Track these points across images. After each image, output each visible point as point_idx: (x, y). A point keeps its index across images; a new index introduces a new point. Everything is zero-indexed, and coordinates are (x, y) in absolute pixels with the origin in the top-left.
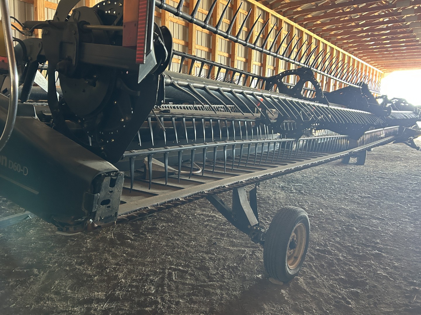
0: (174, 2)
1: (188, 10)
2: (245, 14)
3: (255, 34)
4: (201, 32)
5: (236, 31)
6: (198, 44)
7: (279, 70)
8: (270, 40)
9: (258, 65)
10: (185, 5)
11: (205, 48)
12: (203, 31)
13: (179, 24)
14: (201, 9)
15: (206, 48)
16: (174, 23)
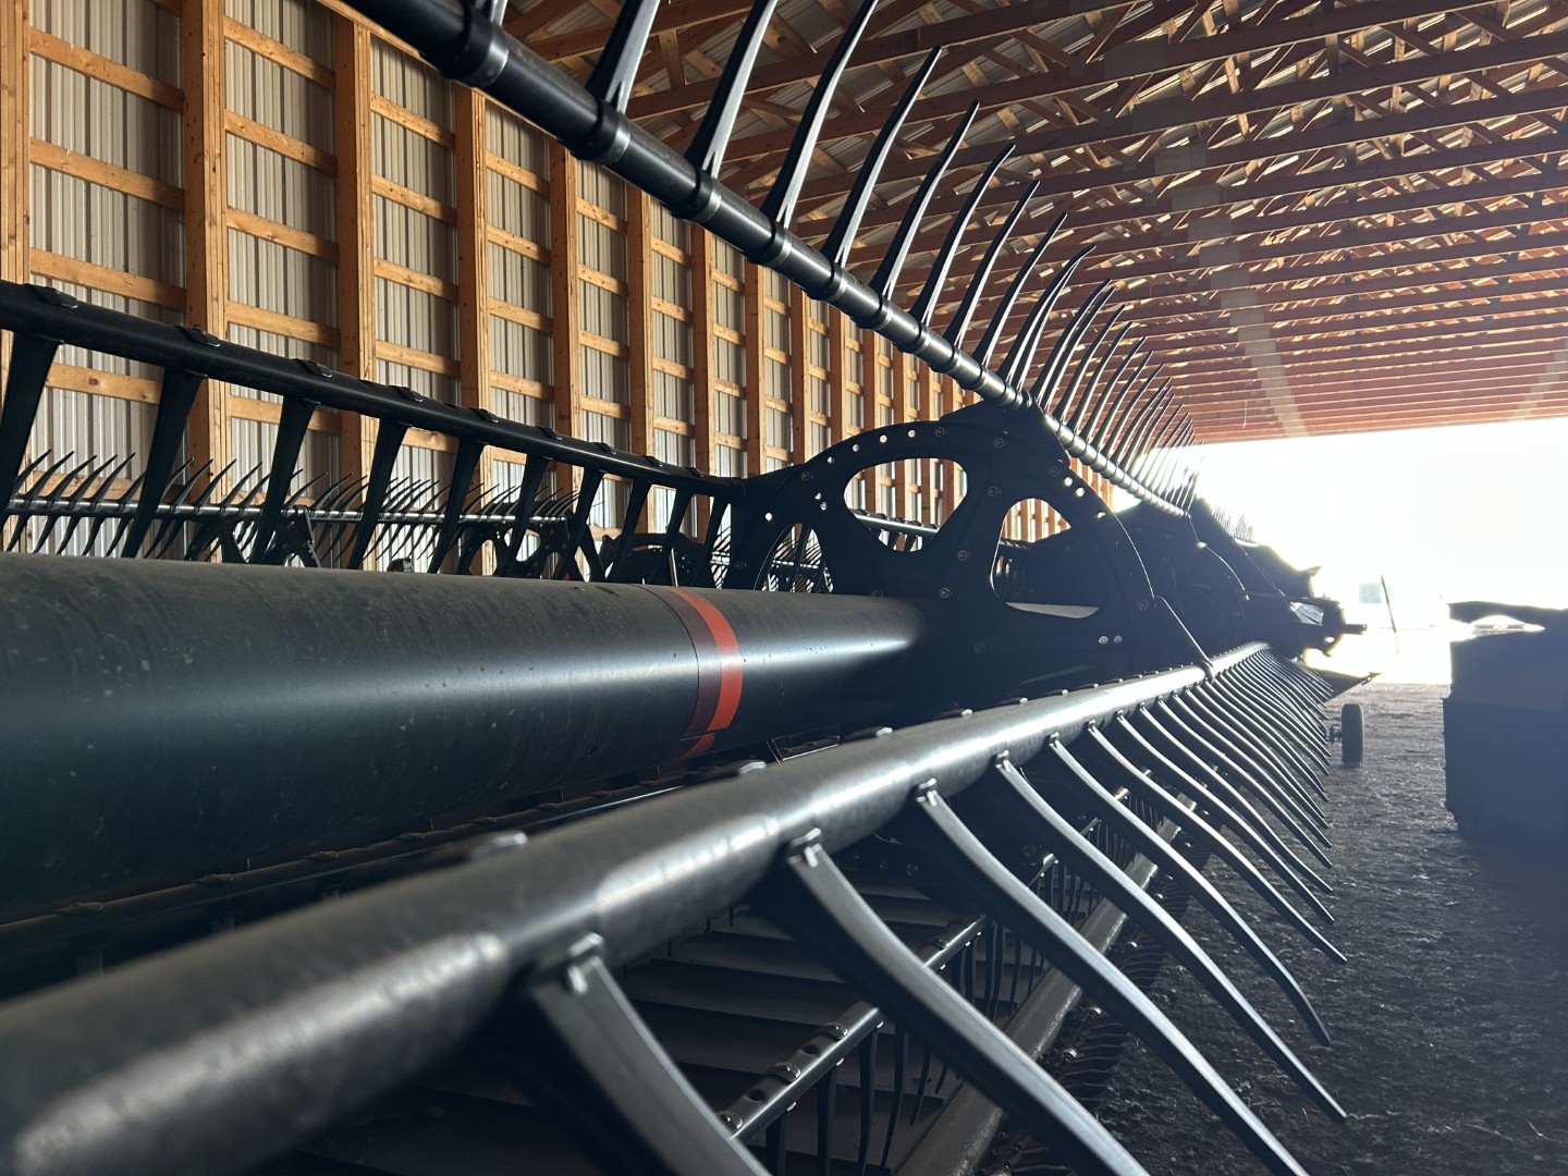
0: (255, 145)
1: (332, 187)
2: (605, 222)
3: (654, 306)
4: (404, 289)
5: (567, 289)
6: (391, 338)
7: (761, 449)
8: (717, 333)
9: (674, 430)
10: (312, 164)
11: (429, 358)
12: (411, 284)
13: (285, 248)
14: (395, 187)
15: (432, 356)
16: (256, 238)
